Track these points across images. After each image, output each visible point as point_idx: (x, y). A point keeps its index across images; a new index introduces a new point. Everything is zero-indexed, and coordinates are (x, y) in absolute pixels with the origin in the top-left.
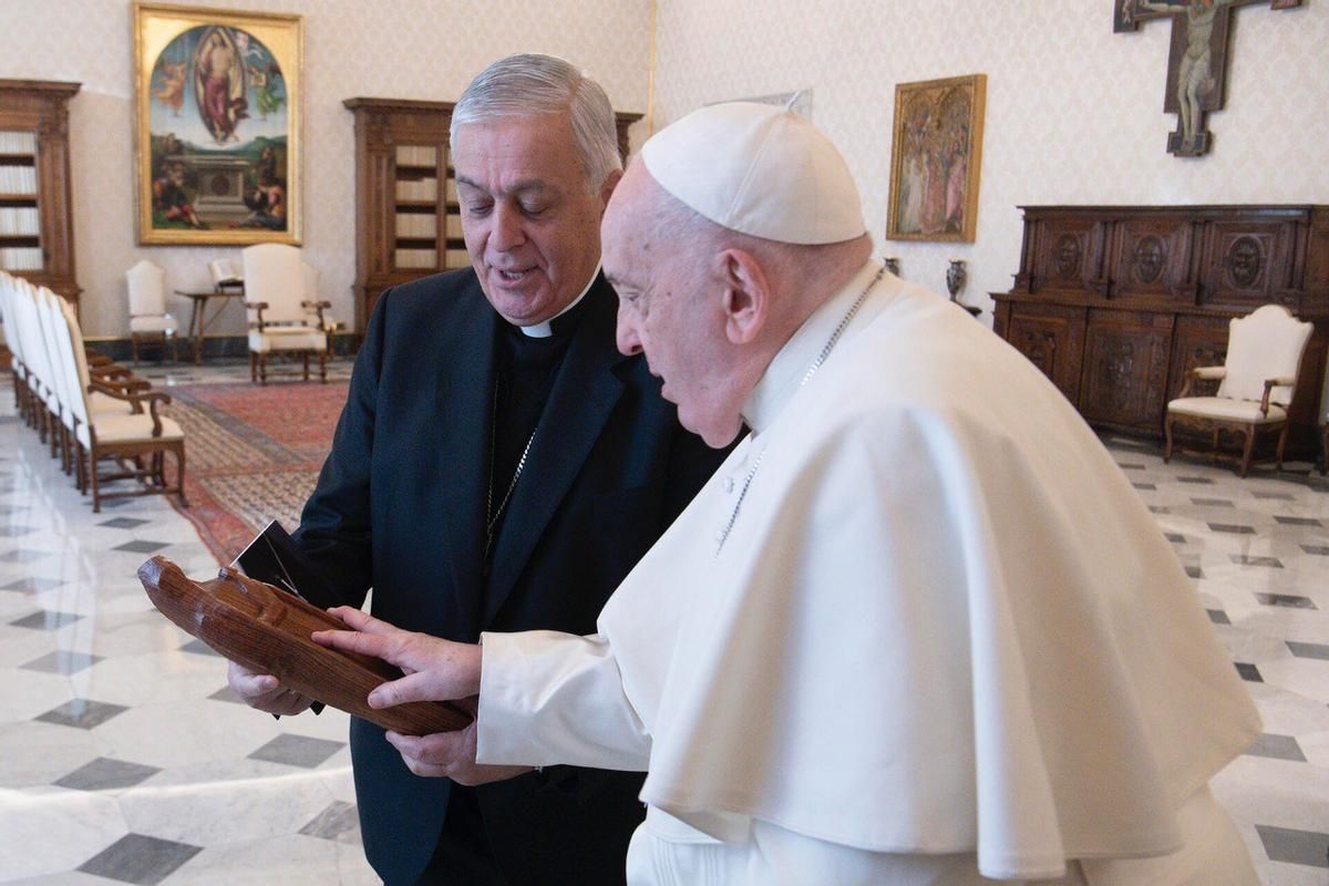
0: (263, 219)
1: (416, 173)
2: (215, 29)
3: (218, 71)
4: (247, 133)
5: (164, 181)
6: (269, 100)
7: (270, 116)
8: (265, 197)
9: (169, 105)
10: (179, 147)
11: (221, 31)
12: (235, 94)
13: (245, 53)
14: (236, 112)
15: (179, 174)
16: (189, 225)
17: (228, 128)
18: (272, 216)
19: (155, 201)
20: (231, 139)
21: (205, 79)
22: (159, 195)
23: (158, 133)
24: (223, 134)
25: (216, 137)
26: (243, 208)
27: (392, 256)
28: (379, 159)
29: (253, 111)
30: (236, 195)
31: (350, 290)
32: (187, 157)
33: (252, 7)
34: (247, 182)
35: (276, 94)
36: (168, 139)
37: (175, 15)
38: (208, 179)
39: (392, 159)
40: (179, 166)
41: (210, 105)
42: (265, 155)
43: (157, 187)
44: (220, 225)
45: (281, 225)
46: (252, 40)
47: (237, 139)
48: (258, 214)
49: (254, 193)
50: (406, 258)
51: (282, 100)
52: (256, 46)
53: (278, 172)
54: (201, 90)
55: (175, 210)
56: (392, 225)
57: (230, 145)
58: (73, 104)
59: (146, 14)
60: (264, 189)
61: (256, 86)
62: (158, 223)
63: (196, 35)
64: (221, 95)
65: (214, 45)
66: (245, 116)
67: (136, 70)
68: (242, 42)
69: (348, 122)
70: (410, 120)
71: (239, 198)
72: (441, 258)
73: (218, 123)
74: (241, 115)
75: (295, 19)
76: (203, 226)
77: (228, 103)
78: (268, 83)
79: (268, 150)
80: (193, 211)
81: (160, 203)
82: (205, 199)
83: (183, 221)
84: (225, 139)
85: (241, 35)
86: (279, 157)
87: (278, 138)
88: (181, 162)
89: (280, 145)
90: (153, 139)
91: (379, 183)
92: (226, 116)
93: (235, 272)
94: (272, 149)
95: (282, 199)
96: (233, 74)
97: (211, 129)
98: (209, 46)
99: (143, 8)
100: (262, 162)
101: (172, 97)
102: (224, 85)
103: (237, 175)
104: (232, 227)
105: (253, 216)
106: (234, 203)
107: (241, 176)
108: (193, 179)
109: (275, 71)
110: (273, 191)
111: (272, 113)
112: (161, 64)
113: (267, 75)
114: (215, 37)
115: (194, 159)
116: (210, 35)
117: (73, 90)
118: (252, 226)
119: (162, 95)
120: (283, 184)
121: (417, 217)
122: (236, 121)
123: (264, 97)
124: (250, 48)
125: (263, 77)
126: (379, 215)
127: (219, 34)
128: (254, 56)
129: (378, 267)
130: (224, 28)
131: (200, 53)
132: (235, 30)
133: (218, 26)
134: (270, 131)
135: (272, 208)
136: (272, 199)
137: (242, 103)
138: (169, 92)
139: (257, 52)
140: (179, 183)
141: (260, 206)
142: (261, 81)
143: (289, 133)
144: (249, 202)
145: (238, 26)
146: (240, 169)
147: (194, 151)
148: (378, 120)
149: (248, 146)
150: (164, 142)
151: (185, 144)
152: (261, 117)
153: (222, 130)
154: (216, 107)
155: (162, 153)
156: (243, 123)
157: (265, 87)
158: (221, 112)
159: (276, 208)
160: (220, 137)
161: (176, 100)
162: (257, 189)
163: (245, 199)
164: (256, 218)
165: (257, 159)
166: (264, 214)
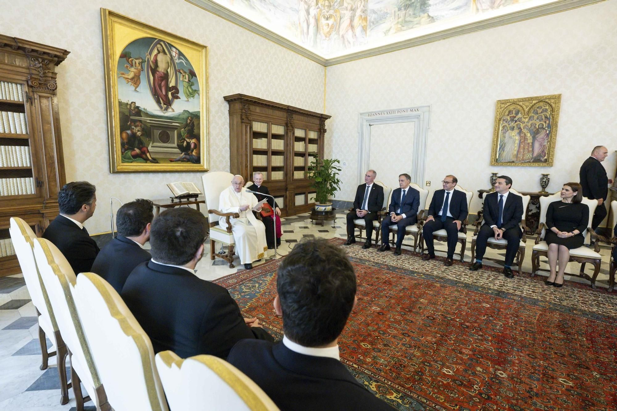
0: (188, 157)
1: (260, 135)
2: (159, 41)
3: (162, 66)
4: (178, 108)
5: (129, 132)
6: (190, 90)
7: (191, 99)
8: (189, 144)
9: (130, 83)
10: (138, 111)
11: (162, 43)
12: (172, 84)
13: (177, 61)
14: (172, 94)
15: (138, 128)
16: (146, 160)
17: (169, 103)
18: (192, 155)
19: (123, 145)
20: (170, 110)
21: (154, 71)
22: (125, 141)
23: (124, 101)
24: (165, 106)
25: (161, 108)
26: (177, 150)
28: (246, 127)
30: (174, 143)
32: (143, 118)
34: (179, 135)
35: (193, 87)
36: (130, 105)
38: (157, 133)
39: (251, 128)
40: (138, 123)
41: (158, 88)
42: (189, 121)
43: (124, 135)
44: (165, 160)
45: (197, 160)
46: (181, 54)
47: (173, 110)
48: (185, 154)
49: (184, 142)
51: (196, 91)
52: (183, 58)
53: (196, 131)
54: (151, 78)
55: (137, 151)
56: (251, 161)
57: (169, 113)
59: (113, 19)
60: (188, 140)
61: (183, 81)
62: (125, 159)
63: (147, 42)
64: (163, 83)
65: (159, 52)
66: (178, 98)
68: (174, 53)
71: (175, 145)
72: (269, 176)
73: (163, 100)
74: (176, 96)
75: (205, 47)
76: (155, 161)
77: (168, 89)
78: (189, 81)
79: (189, 118)
80: (148, 152)
81: (126, 146)
82: (155, 144)
83: (142, 157)
84: (166, 109)
85: (174, 50)
86: (195, 123)
87: (195, 112)
88: (140, 121)
90: (120, 104)
91: (246, 139)
92: (167, 95)
94: (192, 118)
95: (197, 146)
96: (171, 71)
97: (158, 102)
98: (155, 52)
99: (111, 14)
100: (187, 125)
101: (132, 79)
102: (165, 77)
103: (174, 131)
104: (171, 161)
105: (182, 155)
106: (172, 148)
107: (176, 132)
108: (148, 132)
109: (192, 74)
110: (193, 141)
111: (192, 98)
114: (159, 46)
115: (148, 120)
116: (156, 44)
117: (61, 56)
118: (182, 160)
119: (126, 76)
120: (198, 138)
121: (260, 156)
122: (173, 101)
123: (187, 88)
124: (179, 58)
125: (187, 76)
127: (161, 45)
128: (181, 64)
130: (164, 42)
131: (150, 54)
132: (171, 46)
133: (161, 40)
134: (191, 109)
135: (192, 151)
136: (192, 146)
137: (176, 89)
138: (131, 75)
139: (183, 61)
140: (139, 134)
141: (186, 149)
142: (185, 78)
143: (201, 111)
144: (180, 147)
145: (173, 44)
146: (175, 128)
147: (148, 115)
148: (246, 107)
149: (179, 115)
150: (128, 107)
151: (143, 110)
152: (186, 99)
153: (164, 104)
154: (161, 91)
155: (127, 114)
156: (176, 101)
157: (188, 82)
158: (164, 93)
159: (195, 151)
160: (164, 109)
161: (136, 81)
162: (185, 140)
163: (178, 145)
164: (184, 156)
165: (184, 123)
166: (188, 154)
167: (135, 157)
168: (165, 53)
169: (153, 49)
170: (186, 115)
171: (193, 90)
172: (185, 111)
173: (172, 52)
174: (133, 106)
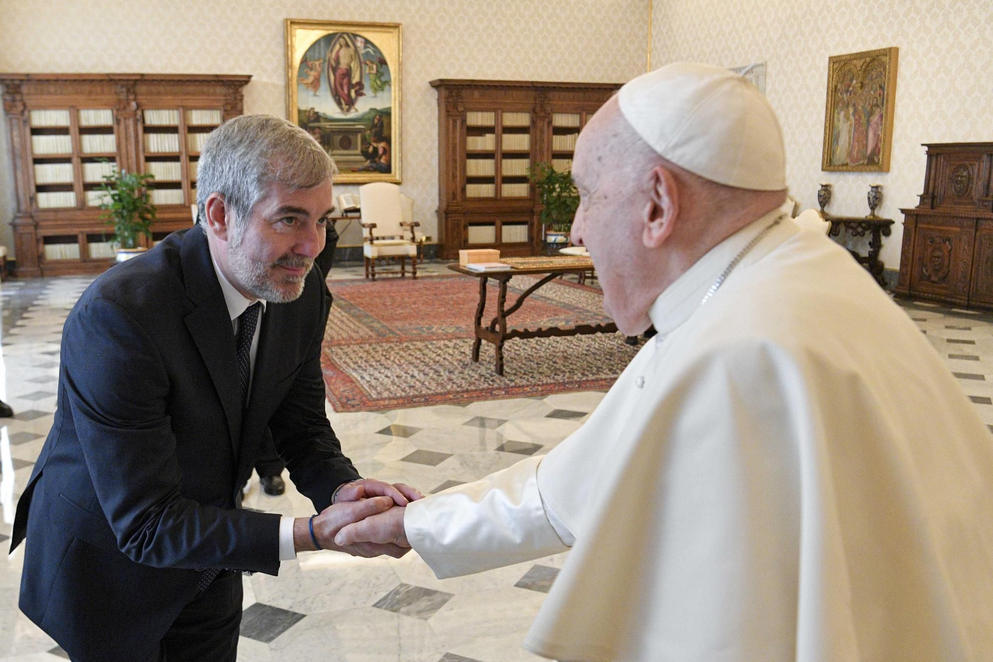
0: (374, 165)
1: (481, 131)
2: (342, 35)
3: (343, 63)
4: (363, 106)
6: (379, 83)
7: (379, 94)
8: (376, 150)
9: (310, 88)
10: (317, 117)
11: (346, 36)
12: (356, 79)
13: (362, 51)
14: (356, 92)
17: (351, 103)
18: (381, 163)
20: (353, 110)
21: (335, 70)
23: (303, 108)
24: (347, 107)
25: (342, 109)
26: (362, 158)
27: (464, 190)
28: (455, 122)
29: (368, 91)
30: (356, 149)
31: (435, 214)
32: (323, 124)
33: (367, 19)
34: (364, 140)
35: (383, 79)
36: (309, 111)
37: (314, 27)
38: (337, 138)
39: (464, 121)
41: (339, 87)
42: (376, 121)
44: (346, 170)
45: (387, 169)
46: (367, 42)
47: (357, 110)
48: (371, 162)
49: (369, 147)
50: (474, 191)
51: (388, 83)
52: (369, 45)
53: (385, 133)
54: (332, 77)
56: (464, 168)
57: (352, 115)
58: (246, 90)
59: (295, 27)
60: (375, 145)
61: (370, 73)
63: (328, 40)
64: (345, 81)
65: (341, 46)
66: (362, 94)
67: (288, 65)
68: (360, 43)
69: (433, 96)
70: (476, 94)
71: (359, 151)
72: (498, 190)
73: (344, 100)
74: (359, 94)
75: (396, 26)
77: (351, 86)
78: (377, 71)
79: (378, 117)
82: (335, 152)
84: (348, 110)
85: (359, 39)
86: (385, 124)
87: (385, 109)
88: (319, 128)
89: (387, 113)
90: (300, 111)
91: (454, 138)
92: (349, 94)
93: (355, 202)
94: (381, 117)
95: (387, 151)
96: (354, 65)
97: (339, 103)
98: (337, 47)
99: (293, 23)
100: (374, 126)
101: (312, 83)
102: (348, 73)
103: (357, 136)
104: (354, 171)
105: (368, 163)
106: (355, 155)
107: (359, 136)
108: (327, 139)
109: (383, 62)
110: (381, 146)
111: (381, 92)
112: (304, 61)
113: (376, 65)
114: (341, 40)
115: (327, 125)
116: (338, 39)
117: (246, 80)
118: (367, 170)
119: (305, 82)
120: (388, 141)
121: (481, 161)
122: (356, 98)
123: (375, 81)
124: (365, 47)
125: (375, 67)
126: (455, 161)
127: (344, 38)
128: (368, 53)
129: (454, 196)
130: (347, 34)
131: (331, 52)
132: (355, 36)
133: (343, 33)
134: (380, 105)
135: (380, 157)
136: (381, 151)
137: (360, 85)
138: (311, 79)
139: (370, 50)
141: (373, 156)
142: (373, 70)
143: (392, 106)
144: (365, 153)
145: (358, 33)
146: (359, 131)
147: (328, 120)
148: (454, 94)
149: (364, 115)
150: (307, 114)
151: (322, 115)
152: (373, 95)
153: (346, 104)
154: (342, 89)
155: (306, 121)
156: (361, 99)
157: (376, 74)
158: (346, 91)
159: (384, 157)
160: (345, 109)
161: (315, 84)
162: (370, 144)
163: (362, 152)
164: (370, 164)
165: (370, 124)
166: (375, 162)
168: (347, 45)
169: (335, 44)
170: (373, 114)
171: (382, 82)
172: (372, 110)
173: (356, 43)
174: (312, 112)
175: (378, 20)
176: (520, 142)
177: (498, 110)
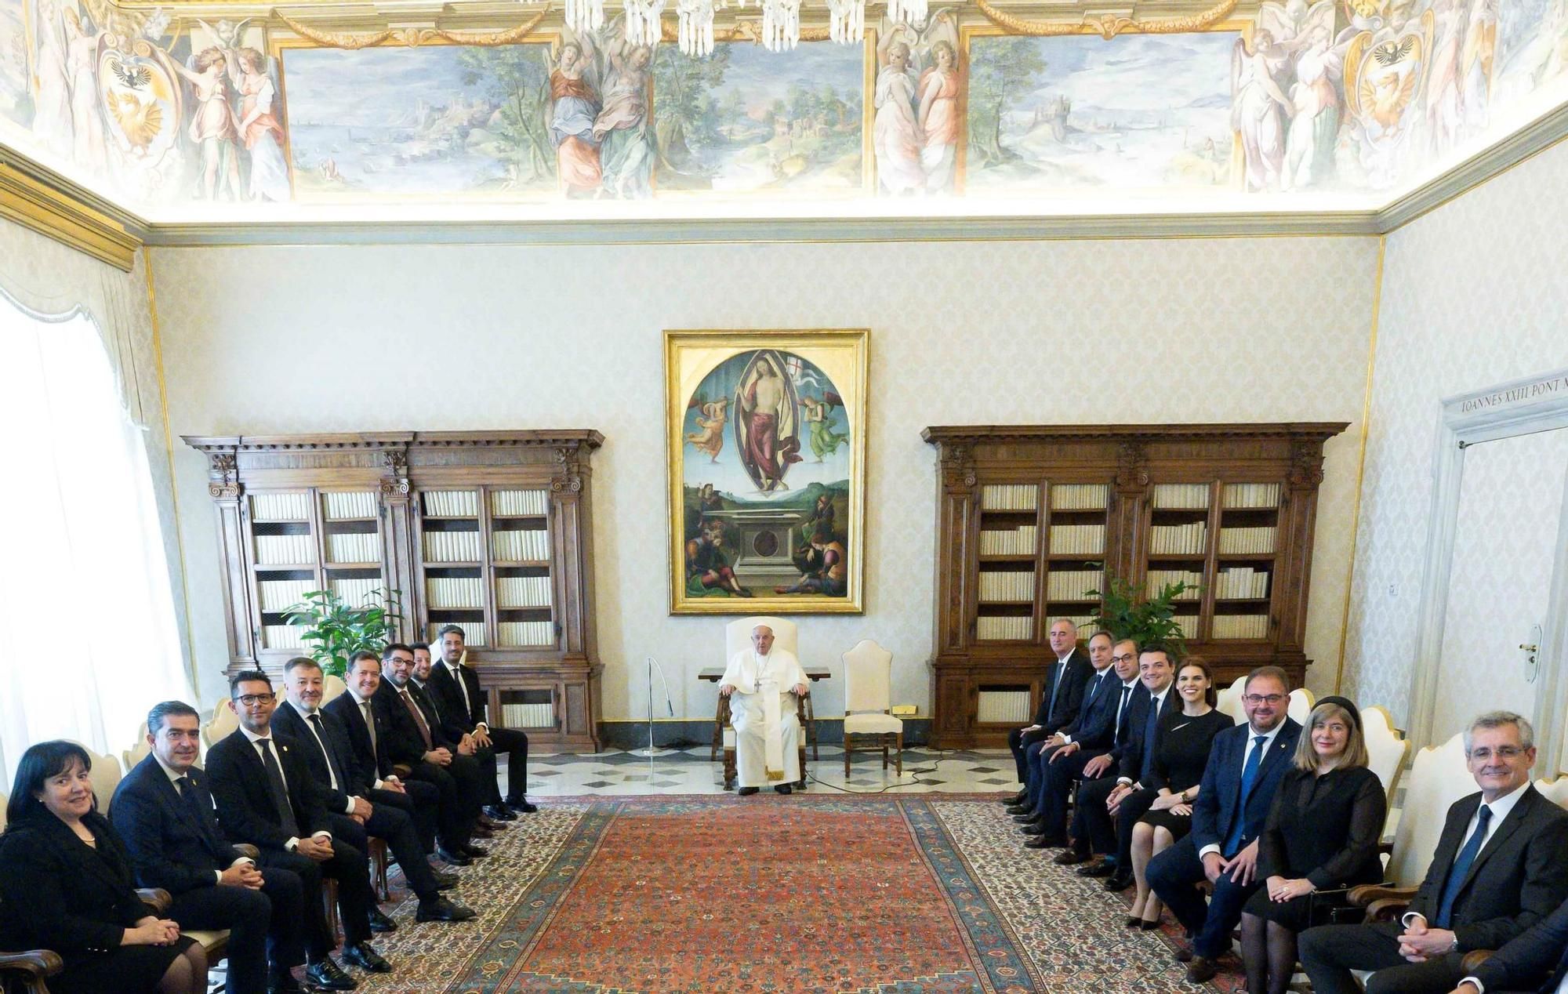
0: (817, 582)
1: (1010, 520)
2: (761, 355)
3: (764, 407)
4: (798, 480)
5: (699, 541)
6: (827, 438)
7: (828, 457)
8: (819, 555)
9: (705, 450)
10: (717, 500)
11: (768, 356)
12: (785, 432)
13: (798, 382)
14: (786, 455)
15: (717, 532)
16: (729, 591)
17: (776, 474)
18: (827, 578)
19: (688, 565)
20: (779, 487)
21: (748, 416)
22: (693, 557)
24: (769, 481)
25: (761, 486)
26: (794, 570)
27: (973, 627)
28: (959, 504)
29: (806, 452)
30: (786, 555)
31: (925, 667)
33: (810, 325)
34: (798, 538)
35: (834, 431)
36: (704, 491)
37: (712, 342)
38: (752, 536)
39: (977, 502)
40: (716, 523)
41: (755, 447)
42: (821, 505)
43: (691, 547)
44: (766, 591)
45: (840, 589)
46: (807, 365)
47: (786, 488)
48: (810, 577)
49: (807, 551)
50: (992, 628)
51: (843, 437)
52: (811, 372)
53: (837, 526)
54: (744, 430)
55: (713, 574)
56: (974, 587)
57: (778, 495)
58: (595, 460)
59: (678, 342)
60: (818, 547)
61: (811, 421)
62: (692, 590)
63: (741, 361)
64: (767, 436)
65: (760, 376)
66: (796, 459)
67: (670, 413)
68: (793, 368)
69: (931, 456)
70: (1003, 452)
71: (789, 559)
72: (1038, 627)
73: (764, 470)
74: (792, 458)
75: (858, 335)
76: (745, 592)
77: (776, 445)
78: (824, 417)
79: (823, 498)
80: (733, 575)
81: (695, 567)
82: (747, 560)
83: (722, 586)
84: (772, 487)
85: (793, 361)
86: (837, 510)
87: (837, 484)
88: (720, 518)
89: (840, 492)
90: (687, 491)
91: (957, 532)
92: (773, 460)
94: (829, 498)
95: (840, 558)
96: (784, 409)
97: (756, 476)
98: (754, 376)
99: (672, 337)
100: (817, 514)
101: (708, 441)
102: (772, 423)
103: (786, 531)
104: (779, 592)
105: (805, 579)
106: (782, 565)
107: (790, 531)
109: (835, 401)
110: (829, 548)
111: (830, 454)
112: (696, 401)
113: (822, 405)
114: (761, 364)
115: (734, 514)
116: (755, 363)
117: (590, 442)
118: (803, 591)
119: (697, 439)
120: (842, 539)
121: (1009, 576)
122: (786, 467)
123: (820, 435)
124: (804, 376)
125: (819, 409)
126: (956, 575)
127: (767, 361)
128: (808, 385)
129: (954, 637)
130: (771, 352)
131: (743, 385)
132: (786, 355)
133: (764, 352)
134: (828, 477)
135: (828, 569)
136: (828, 558)
137: (793, 442)
138: (707, 434)
139: (813, 381)
140: (717, 542)
141: (813, 566)
142: (817, 415)
143: (851, 478)
144: (800, 562)
145: (789, 350)
146: (791, 523)
147: (735, 504)
148: (958, 453)
149: (799, 495)
150: (700, 494)
151: (726, 496)
152: (818, 459)
153: (768, 478)
154: (762, 451)
155: (697, 508)
156: (794, 468)
157: (821, 422)
158: (768, 455)
159: (833, 568)
160: (766, 487)
161: (714, 443)
162: (810, 546)
163: (794, 558)
164: (808, 581)
165: (811, 510)
166: (818, 577)
167: (711, 587)
168: (773, 374)
169: (749, 372)
170: (815, 492)
171: (833, 439)
172: (812, 485)
173: (786, 367)
174: (708, 491)
175: (828, 325)
176: (1088, 540)
177: (1045, 480)
